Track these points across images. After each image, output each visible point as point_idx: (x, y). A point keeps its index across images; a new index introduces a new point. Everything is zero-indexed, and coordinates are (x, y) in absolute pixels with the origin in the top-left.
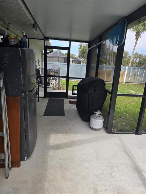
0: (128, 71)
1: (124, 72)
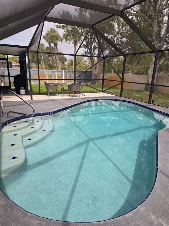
0: (65, 74)
1: (62, 75)
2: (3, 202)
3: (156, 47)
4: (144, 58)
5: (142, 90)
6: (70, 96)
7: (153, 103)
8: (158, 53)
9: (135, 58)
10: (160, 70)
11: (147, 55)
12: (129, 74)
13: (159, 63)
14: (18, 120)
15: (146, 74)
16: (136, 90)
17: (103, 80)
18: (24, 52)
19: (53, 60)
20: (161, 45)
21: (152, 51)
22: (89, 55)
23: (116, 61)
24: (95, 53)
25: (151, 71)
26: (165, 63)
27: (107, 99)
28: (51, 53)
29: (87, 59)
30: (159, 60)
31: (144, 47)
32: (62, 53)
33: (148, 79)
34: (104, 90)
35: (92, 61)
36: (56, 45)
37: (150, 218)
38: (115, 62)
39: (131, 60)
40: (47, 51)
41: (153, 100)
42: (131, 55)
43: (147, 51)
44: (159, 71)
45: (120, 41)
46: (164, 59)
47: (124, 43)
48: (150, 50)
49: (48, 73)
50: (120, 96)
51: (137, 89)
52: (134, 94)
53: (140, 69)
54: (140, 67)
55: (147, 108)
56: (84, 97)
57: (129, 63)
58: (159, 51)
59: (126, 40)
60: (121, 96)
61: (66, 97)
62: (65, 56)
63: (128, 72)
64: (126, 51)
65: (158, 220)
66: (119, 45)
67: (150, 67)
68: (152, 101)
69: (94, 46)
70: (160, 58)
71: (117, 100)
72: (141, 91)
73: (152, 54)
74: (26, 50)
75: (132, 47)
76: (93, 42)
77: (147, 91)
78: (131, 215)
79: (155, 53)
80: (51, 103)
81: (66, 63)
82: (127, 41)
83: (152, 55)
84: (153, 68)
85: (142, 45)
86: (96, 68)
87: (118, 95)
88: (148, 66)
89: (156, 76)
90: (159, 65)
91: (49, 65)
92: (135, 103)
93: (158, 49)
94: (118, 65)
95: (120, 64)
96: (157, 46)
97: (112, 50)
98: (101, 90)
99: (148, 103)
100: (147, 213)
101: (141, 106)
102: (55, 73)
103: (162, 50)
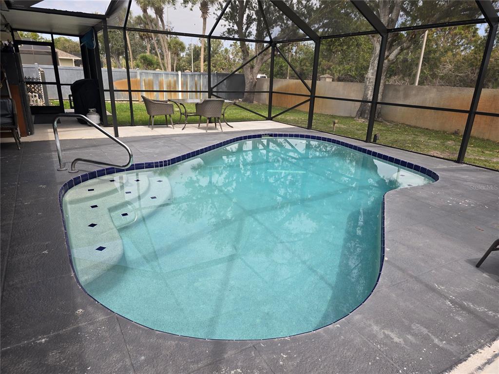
0: (183, 79)
1: (176, 82)
2: (103, 318)
3: (382, 20)
4: (357, 45)
5: (354, 115)
6: (199, 128)
7: (375, 141)
8: (387, 35)
9: (339, 45)
10: (392, 73)
11: (362, 38)
12: (325, 79)
13: (388, 56)
14: (95, 177)
15: (360, 82)
16: (339, 117)
17: (271, 92)
18: (93, 27)
19: (153, 48)
20: (393, 18)
21: (375, 30)
22: (236, 36)
23: (296, 52)
24: (250, 33)
25: (371, 74)
26: (401, 57)
27: (281, 133)
28: (147, 31)
29: (231, 45)
30: (388, 50)
31: (358, 20)
32: (173, 31)
33: (365, 92)
34: (273, 115)
35: (245, 51)
36: (159, 12)
37: (370, 329)
38: (294, 54)
39: (329, 50)
40: (139, 27)
41: (375, 136)
42: (329, 39)
43: (363, 29)
44: (388, 76)
45: (306, 7)
46: (399, 48)
47: (315, 11)
48: (371, 28)
49: (144, 78)
50: (308, 129)
51: (342, 114)
52: (336, 125)
53: (348, 70)
54: (347, 67)
55: (364, 151)
56: (230, 130)
57: (324, 57)
58: (389, 31)
59: (318, 5)
60: (309, 127)
61: (192, 129)
62: (182, 39)
63: (324, 76)
64: (319, 28)
65: (384, 333)
66: (303, 14)
67: (370, 66)
68: (373, 136)
69: (248, 16)
70: (391, 46)
71: (302, 136)
72: (350, 117)
73: (373, 37)
74: (101, 22)
75: (331, 19)
76: (246, 7)
77: (363, 118)
78: (338, 326)
79: (381, 36)
80: (161, 143)
81: (183, 54)
82: (320, 6)
83: (375, 39)
84: (376, 68)
85: (353, 16)
86: (252, 67)
87: (303, 126)
88: (365, 64)
89: (381, 84)
90: (389, 61)
91: (145, 59)
92: (338, 143)
93: (386, 25)
94: (301, 62)
95: (304, 59)
96: (384, 20)
97: (288, 27)
98: (267, 116)
99: (366, 141)
100: (366, 322)
101: (351, 146)
102: (160, 78)
103: (394, 29)
